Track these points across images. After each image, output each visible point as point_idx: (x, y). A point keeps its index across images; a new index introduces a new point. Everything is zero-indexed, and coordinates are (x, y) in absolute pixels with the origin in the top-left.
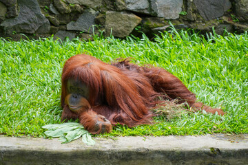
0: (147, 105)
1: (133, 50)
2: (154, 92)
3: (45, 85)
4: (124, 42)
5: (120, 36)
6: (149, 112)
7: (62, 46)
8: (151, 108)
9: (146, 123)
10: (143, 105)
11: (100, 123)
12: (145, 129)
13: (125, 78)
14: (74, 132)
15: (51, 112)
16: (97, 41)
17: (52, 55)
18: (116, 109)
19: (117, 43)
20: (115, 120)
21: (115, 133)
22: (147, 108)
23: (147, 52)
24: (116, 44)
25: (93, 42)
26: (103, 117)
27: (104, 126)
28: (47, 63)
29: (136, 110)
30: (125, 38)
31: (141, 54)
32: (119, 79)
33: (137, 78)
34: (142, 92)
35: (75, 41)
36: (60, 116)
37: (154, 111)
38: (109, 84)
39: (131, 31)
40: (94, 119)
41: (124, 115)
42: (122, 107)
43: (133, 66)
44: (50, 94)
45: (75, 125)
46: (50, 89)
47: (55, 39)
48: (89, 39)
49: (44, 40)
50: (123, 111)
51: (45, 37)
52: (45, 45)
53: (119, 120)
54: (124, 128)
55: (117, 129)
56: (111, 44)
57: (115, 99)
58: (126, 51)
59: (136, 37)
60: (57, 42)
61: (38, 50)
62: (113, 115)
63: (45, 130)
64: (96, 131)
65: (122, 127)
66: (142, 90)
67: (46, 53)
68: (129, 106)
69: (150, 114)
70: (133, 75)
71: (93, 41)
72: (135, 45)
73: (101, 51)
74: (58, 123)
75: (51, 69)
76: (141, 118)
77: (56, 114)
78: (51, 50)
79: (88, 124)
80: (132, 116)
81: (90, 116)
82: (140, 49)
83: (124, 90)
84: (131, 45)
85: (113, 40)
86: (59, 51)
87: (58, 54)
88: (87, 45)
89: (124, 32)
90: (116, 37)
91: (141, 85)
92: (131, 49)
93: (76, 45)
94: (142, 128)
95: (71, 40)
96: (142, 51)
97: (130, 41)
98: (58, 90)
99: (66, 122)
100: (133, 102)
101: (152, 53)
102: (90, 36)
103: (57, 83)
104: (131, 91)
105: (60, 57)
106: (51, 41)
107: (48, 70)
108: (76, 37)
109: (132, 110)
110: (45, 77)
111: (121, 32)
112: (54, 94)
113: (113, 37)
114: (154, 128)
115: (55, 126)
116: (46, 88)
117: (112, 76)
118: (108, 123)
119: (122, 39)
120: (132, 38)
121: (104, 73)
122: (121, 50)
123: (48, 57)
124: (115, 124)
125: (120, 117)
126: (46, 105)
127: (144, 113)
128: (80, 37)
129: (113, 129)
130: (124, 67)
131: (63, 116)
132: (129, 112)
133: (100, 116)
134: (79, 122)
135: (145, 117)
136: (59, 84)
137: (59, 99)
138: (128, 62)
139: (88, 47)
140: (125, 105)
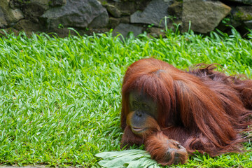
0: (235, 126)
1: (219, 50)
2: (245, 110)
3: (100, 98)
4: (206, 39)
5: (202, 31)
6: (238, 136)
7: (123, 44)
8: (241, 130)
9: (233, 152)
10: (230, 127)
11: (172, 150)
12: (232, 160)
13: (206, 90)
14: (138, 162)
15: (107, 134)
16: (171, 38)
17: (111, 57)
18: (194, 132)
19: (198, 40)
20: (192, 146)
21: (192, 164)
22: (236, 130)
23: (237, 54)
24: (196, 42)
25: (165, 40)
26: (177, 142)
27: (177, 155)
28: (103, 67)
29: (221, 133)
30: (208, 34)
31: (229, 55)
32: (198, 91)
33: (223, 91)
34: (228, 110)
35: (141, 38)
36: (120, 140)
37: (245, 135)
38: (185, 98)
39: (217, 25)
40: (164, 145)
41: (204, 141)
42: (202, 129)
43: (219, 76)
44: (106, 110)
45: (139, 153)
46: (107, 104)
47: (114, 35)
48: (161, 35)
49: (100, 37)
50: (203, 135)
51: (101, 32)
52: (101, 43)
53: (198, 147)
54: (204, 157)
55: (195, 159)
56: (189, 42)
57: (193, 118)
58: (209, 51)
59: (224, 32)
60: (117, 39)
61: (92, 50)
62: (190, 140)
63: (99, 159)
64: (167, 161)
65: (202, 156)
66: (229, 107)
67: (102, 54)
68: (212, 128)
69: (240, 139)
70: (217, 87)
71: (166, 37)
72: (222, 43)
73: (176, 52)
74: (116, 149)
75: (109, 76)
76: (227, 145)
77: (115, 138)
78: (109, 50)
79: (157, 151)
80: (215, 141)
81: (160, 141)
82: (228, 48)
83: (205, 106)
84: (216, 43)
85: (192, 36)
86: (120, 51)
87: (118, 56)
88: (158, 44)
89: (207, 26)
90: (196, 33)
91: (227, 100)
92: (217, 48)
93: (143, 43)
94: (228, 157)
95: (136, 36)
96: (230, 51)
97: (215, 38)
98: (118, 105)
99: (128, 148)
100: (217, 122)
101: (244, 54)
102: (162, 31)
103: (116, 96)
104: (214, 107)
105: (121, 60)
106: (110, 38)
107: (105, 77)
108: (143, 33)
109: (215, 133)
110: (100, 86)
111: (203, 26)
112: (113, 111)
113: (192, 32)
114: (244, 158)
115: (113, 154)
116: (102, 102)
117: (189, 87)
118: (183, 150)
119: (204, 35)
120: (218, 34)
121: (179, 83)
122: (202, 51)
123: (104, 59)
124: (193, 151)
125: (199, 142)
126: (101, 125)
127: (231, 138)
128: (149, 32)
129: (190, 158)
130: (205, 76)
131: (123, 141)
132: (211, 136)
133: (172, 140)
134: (144, 149)
135: (233, 143)
136: (118, 97)
137: (119, 118)
138: (212, 69)
139: (159, 46)
140: (206, 127)
